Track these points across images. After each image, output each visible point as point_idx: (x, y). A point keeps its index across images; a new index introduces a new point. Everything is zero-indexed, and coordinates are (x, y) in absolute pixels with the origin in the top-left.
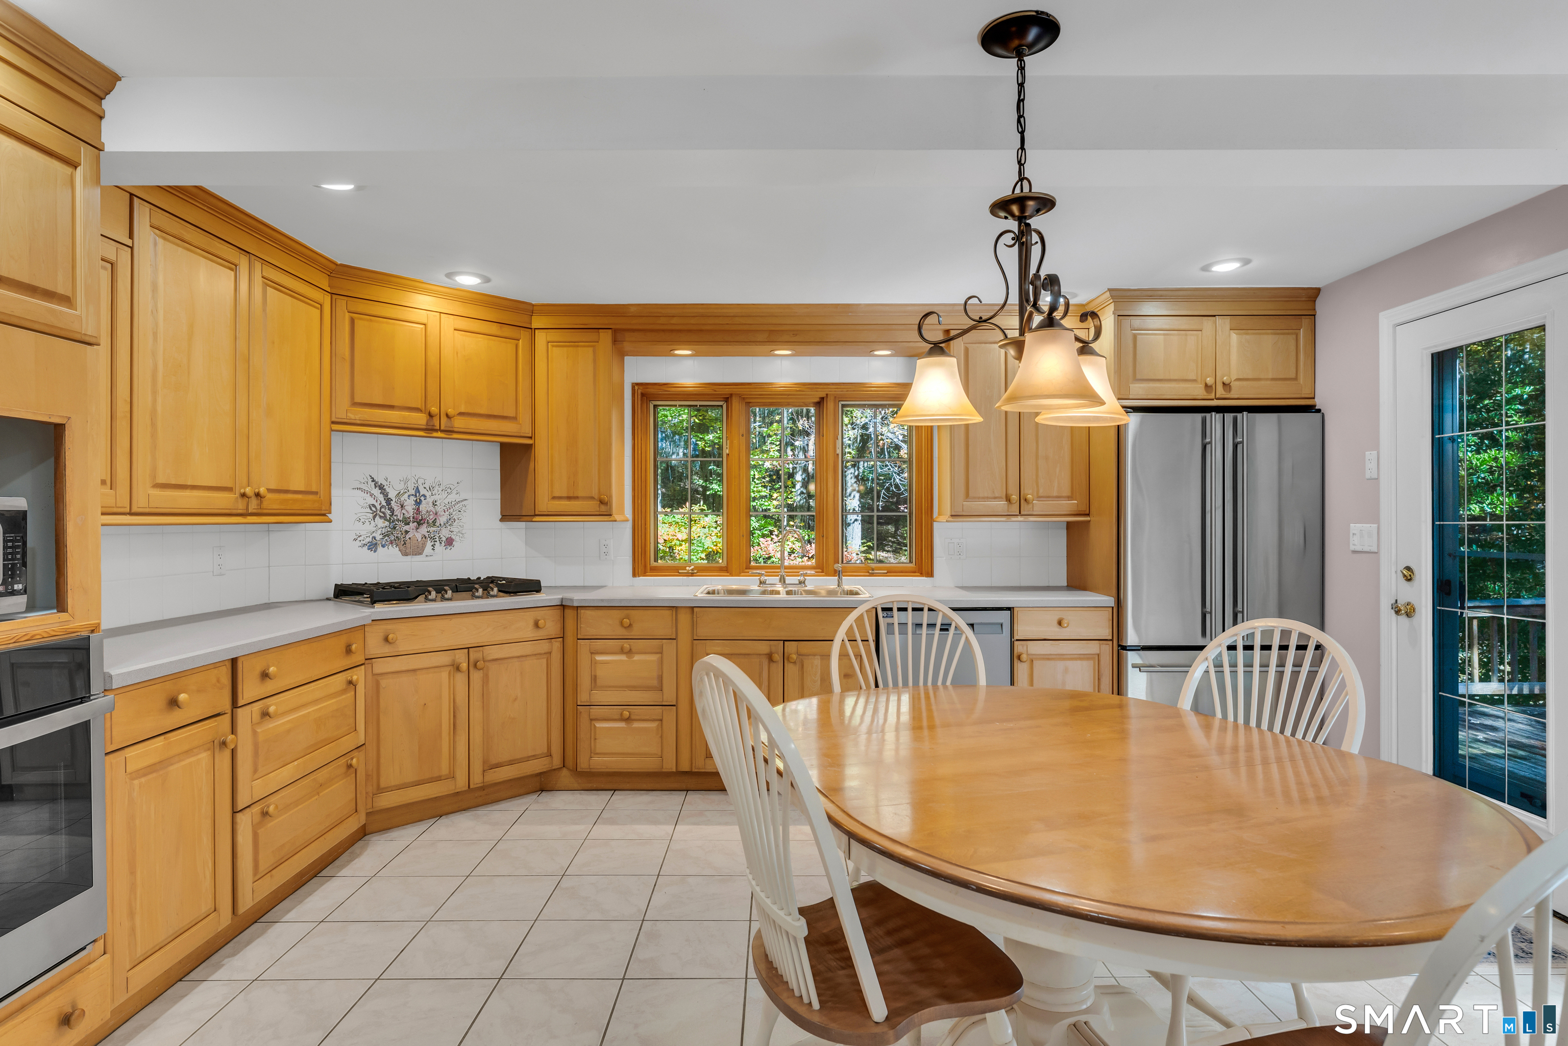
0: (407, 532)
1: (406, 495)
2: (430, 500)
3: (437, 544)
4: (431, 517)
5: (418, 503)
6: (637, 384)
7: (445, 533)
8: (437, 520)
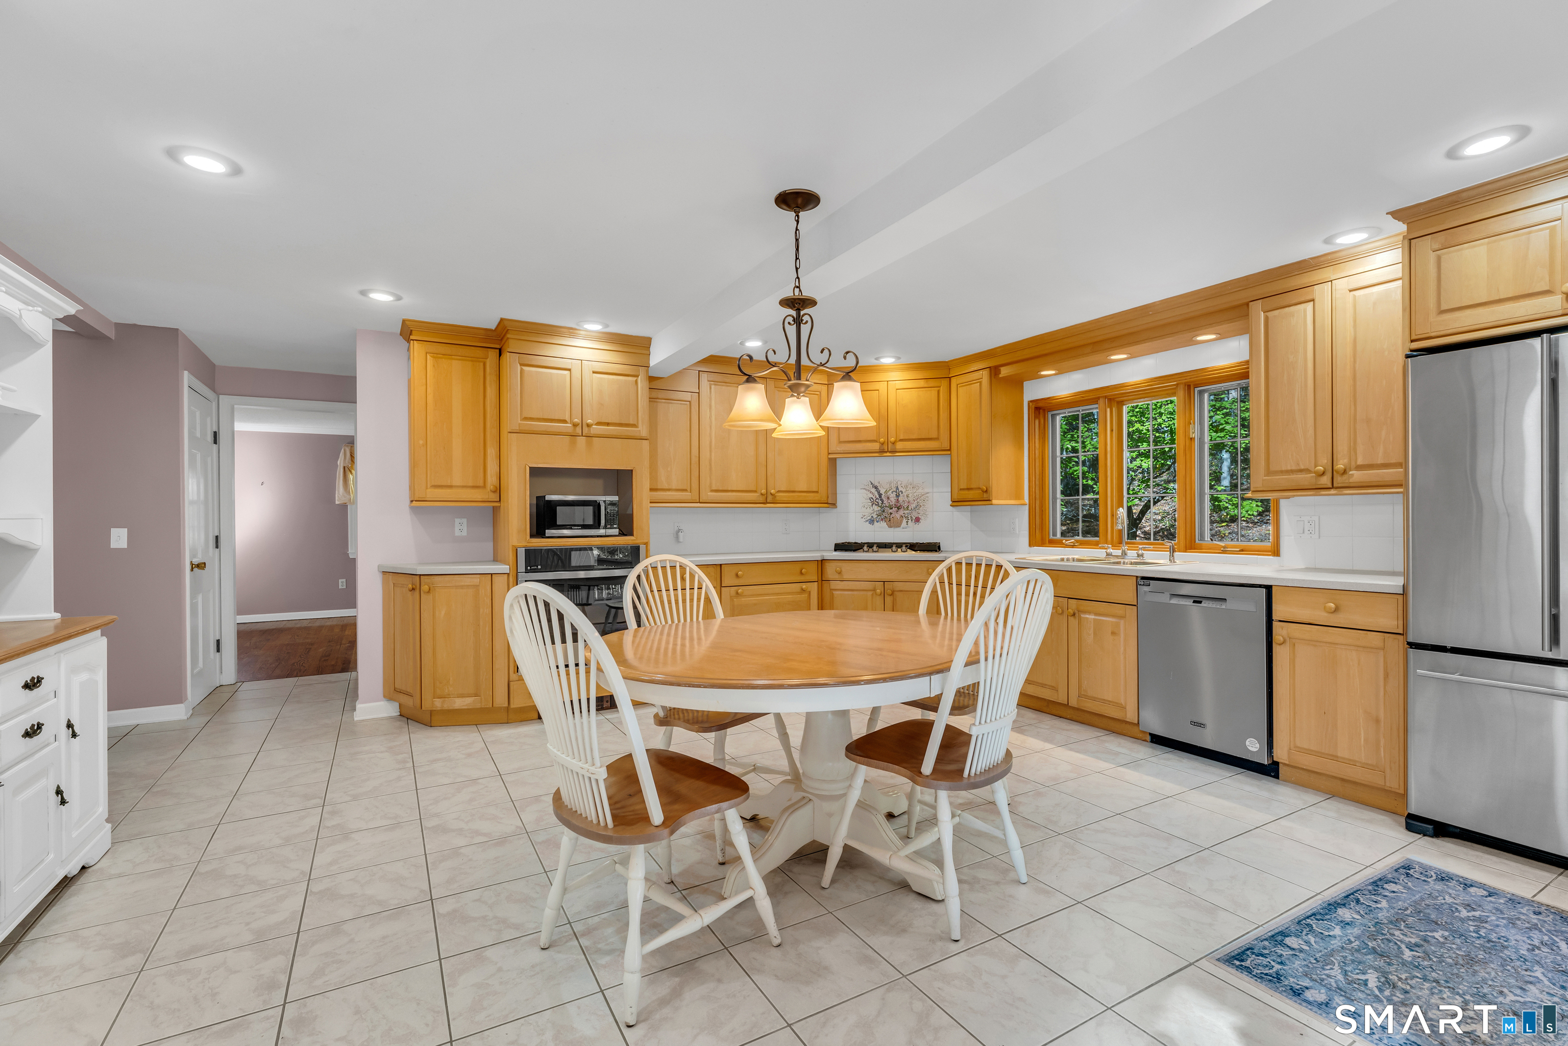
0: (891, 513)
1: (891, 491)
2: (905, 494)
3: (910, 521)
4: (906, 504)
5: (898, 496)
7: (915, 515)
8: (910, 506)
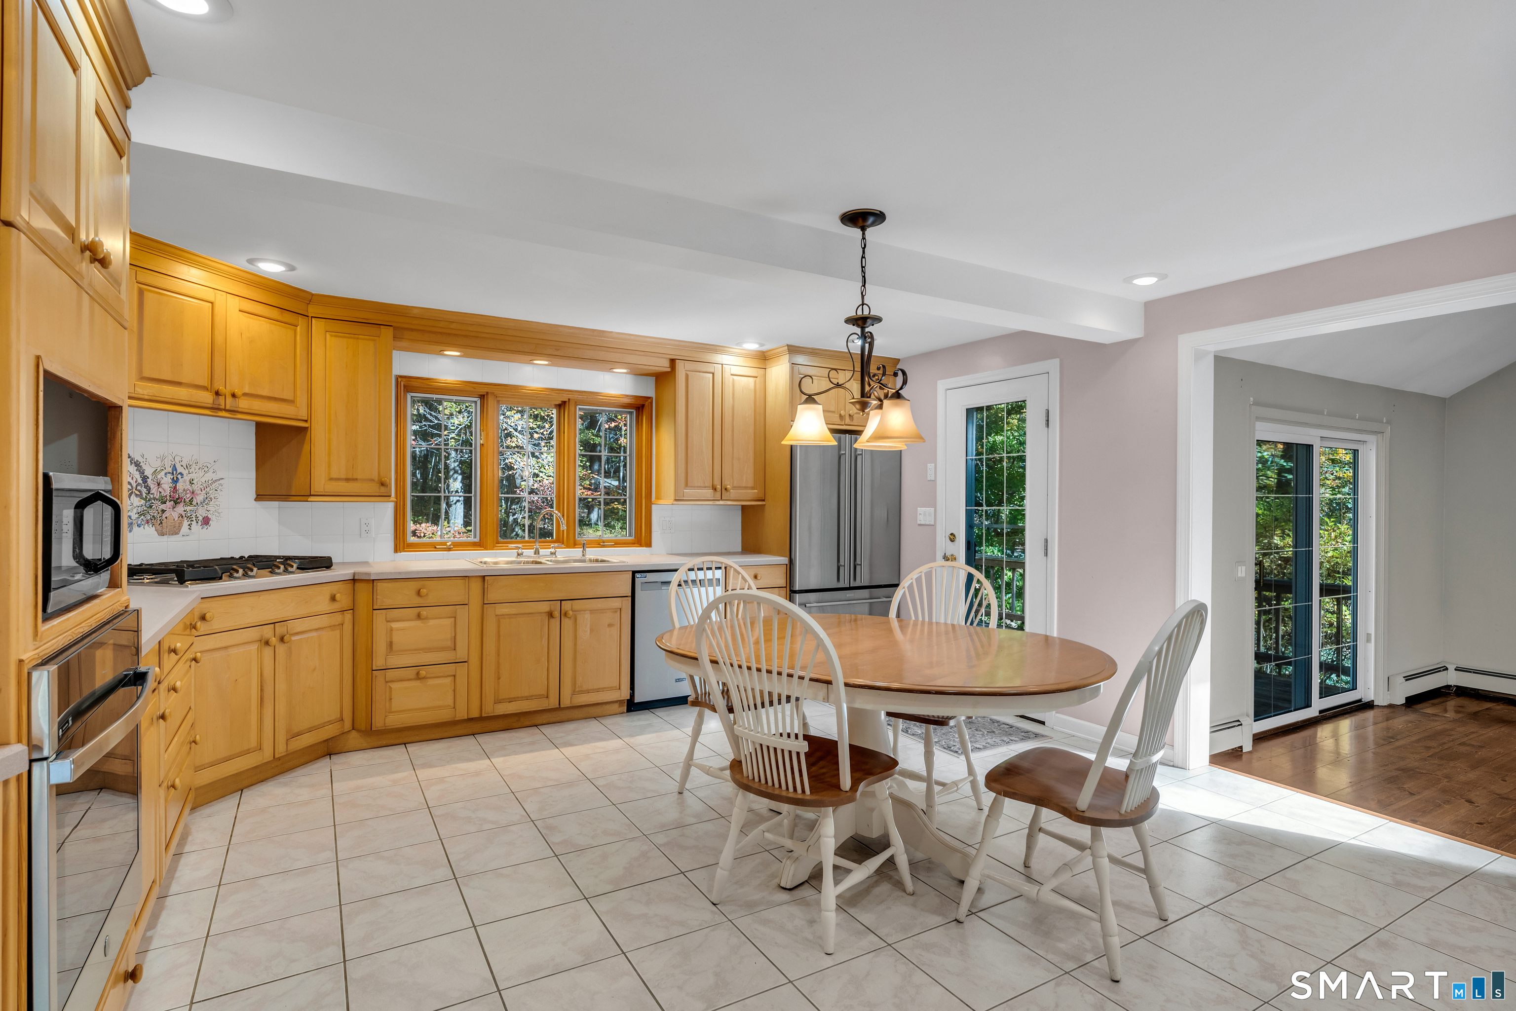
0: (163, 511)
1: (163, 473)
2: (187, 478)
3: (194, 523)
4: (188, 496)
5: (175, 481)
6: (401, 377)
7: (201, 513)
8: (194, 499)
